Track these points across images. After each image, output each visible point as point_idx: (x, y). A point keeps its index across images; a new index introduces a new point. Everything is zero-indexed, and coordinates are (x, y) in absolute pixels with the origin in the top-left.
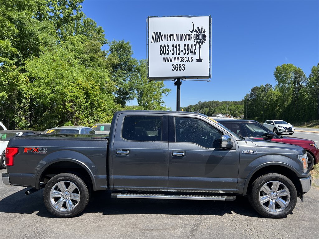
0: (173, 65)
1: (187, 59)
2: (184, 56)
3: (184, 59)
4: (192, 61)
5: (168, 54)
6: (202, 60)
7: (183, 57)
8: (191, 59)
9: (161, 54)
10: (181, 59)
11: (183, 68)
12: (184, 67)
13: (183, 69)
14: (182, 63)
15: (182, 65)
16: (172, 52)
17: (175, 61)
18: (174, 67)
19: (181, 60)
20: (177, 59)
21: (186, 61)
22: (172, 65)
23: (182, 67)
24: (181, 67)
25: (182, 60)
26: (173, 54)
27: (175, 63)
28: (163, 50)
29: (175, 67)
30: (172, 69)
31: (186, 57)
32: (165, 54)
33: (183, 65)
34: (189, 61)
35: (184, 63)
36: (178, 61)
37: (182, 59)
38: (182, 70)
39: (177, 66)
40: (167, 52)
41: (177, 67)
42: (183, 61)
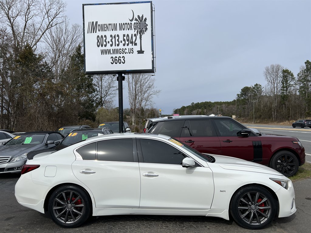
0: (112, 57)
1: (127, 51)
3: (124, 50)
4: (132, 53)
5: (105, 46)
6: (144, 51)
7: (123, 49)
8: (131, 51)
9: (98, 46)
10: (120, 50)
12: (124, 60)
13: (123, 62)
14: (121, 55)
16: (111, 43)
17: (114, 53)
18: (113, 60)
19: (120, 52)
20: (116, 51)
21: (126, 53)
22: (111, 58)
24: (120, 60)
25: (122, 52)
26: (111, 45)
27: (114, 56)
28: (100, 41)
29: (114, 60)
30: (111, 63)
31: (126, 49)
32: (102, 46)
33: (122, 58)
34: (130, 53)
35: (124, 55)
36: (117, 53)
37: (121, 50)
39: (116, 58)
40: (105, 43)
41: (116, 60)
42: (123, 53)
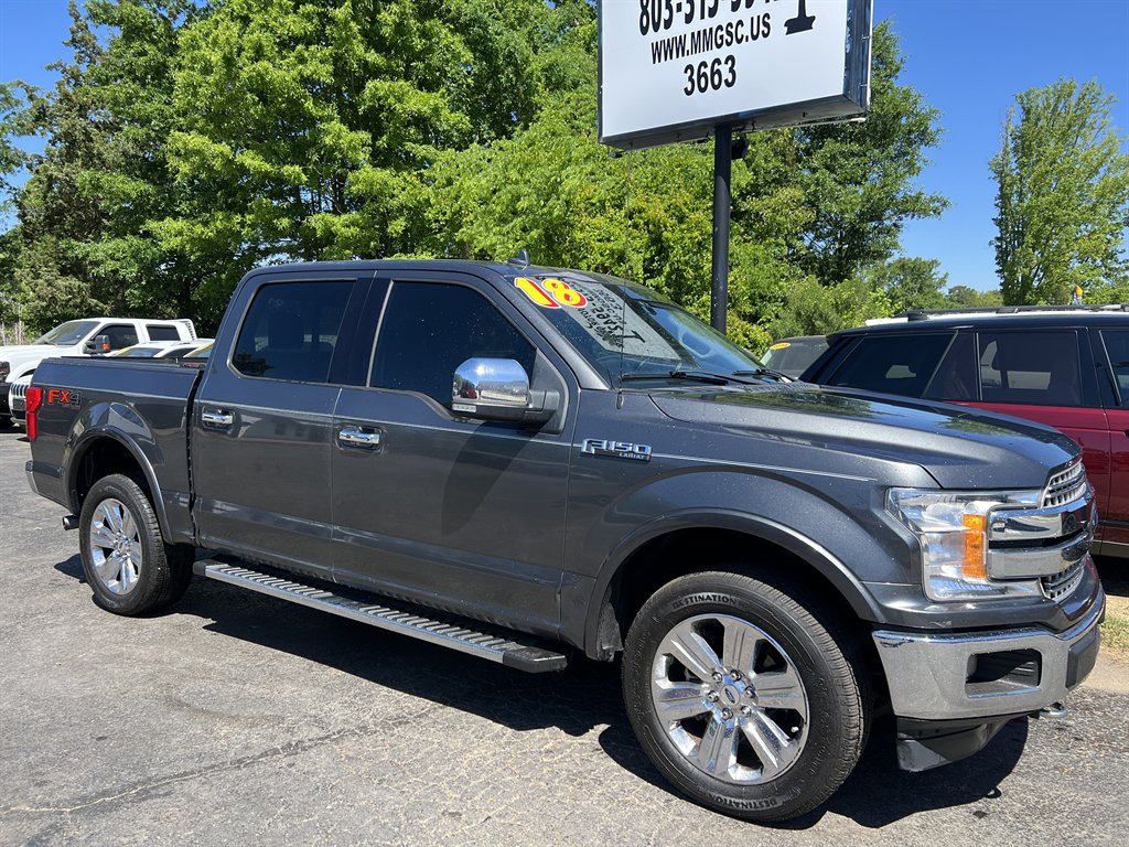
0: (690, 67)
1: (744, 31)
2: (734, 18)
3: (733, 31)
4: (765, 35)
5: (668, 24)
6: (814, 18)
7: (730, 25)
8: (762, 28)
9: (644, 30)
10: (720, 33)
11: (727, 75)
12: (732, 70)
13: (726, 81)
14: (723, 53)
15: (723, 61)
16: (686, 8)
17: (695, 47)
18: (691, 79)
19: (719, 42)
20: (704, 40)
21: (739, 41)
22: (686, 72)
23: (724, 68)
24: (718, 72)
25: (726, 37)
26: (689, 18)
27: (695, 60)
28: (649, 9)
29: (695, 77)
30: (686, 89)
31: (740, 23)
32: (656, 28)
33: (726, 63)
34: (755, 38)
35: (734, 49)
36: (708, 46)
37: (724, 32)
38: (723, 83)
39: (703, 70)
40: (665, 14)
41: (705, 75)
42: (729, 44)
